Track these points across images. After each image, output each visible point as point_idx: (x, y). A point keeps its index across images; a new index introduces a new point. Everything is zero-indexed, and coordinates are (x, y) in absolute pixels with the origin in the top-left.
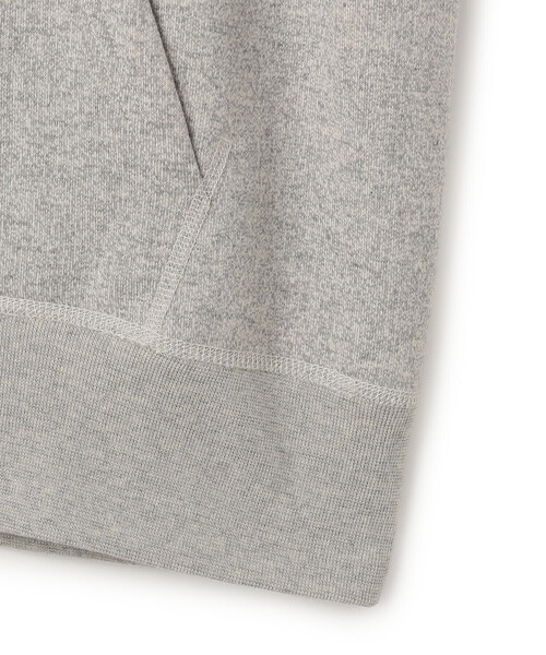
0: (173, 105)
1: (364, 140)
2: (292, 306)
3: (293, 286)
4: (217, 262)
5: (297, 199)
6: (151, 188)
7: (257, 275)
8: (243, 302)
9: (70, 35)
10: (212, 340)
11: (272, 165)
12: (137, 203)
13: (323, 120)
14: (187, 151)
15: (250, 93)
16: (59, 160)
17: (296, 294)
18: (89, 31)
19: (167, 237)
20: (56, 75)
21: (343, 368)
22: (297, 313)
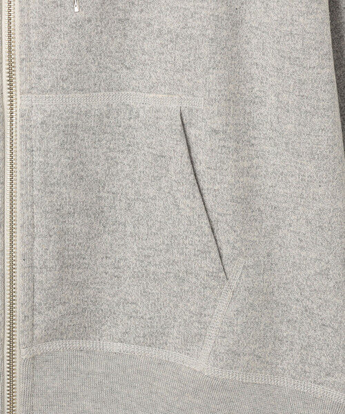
0: (210, 241)
1: (331, 257)
2: (285, 348)
3: (286, 337)
4: (237, 325)
5: (287, 290)
6: (200, 285)
7: (262, 332)
8: (253, 347)
9: (157, 203)
10: (235, 367)
11: (272, 272)
12: (193, 293)
13: (302, 248)
14: (218, 265)
15: (256, 234)
16: (152, 269)
17: (287, 342)
18: (167, 201)
19: (209, 311)
20: (150, 223)
21: (315, 381)
22: (288, 352)
